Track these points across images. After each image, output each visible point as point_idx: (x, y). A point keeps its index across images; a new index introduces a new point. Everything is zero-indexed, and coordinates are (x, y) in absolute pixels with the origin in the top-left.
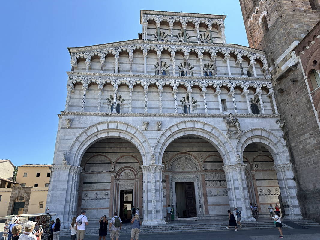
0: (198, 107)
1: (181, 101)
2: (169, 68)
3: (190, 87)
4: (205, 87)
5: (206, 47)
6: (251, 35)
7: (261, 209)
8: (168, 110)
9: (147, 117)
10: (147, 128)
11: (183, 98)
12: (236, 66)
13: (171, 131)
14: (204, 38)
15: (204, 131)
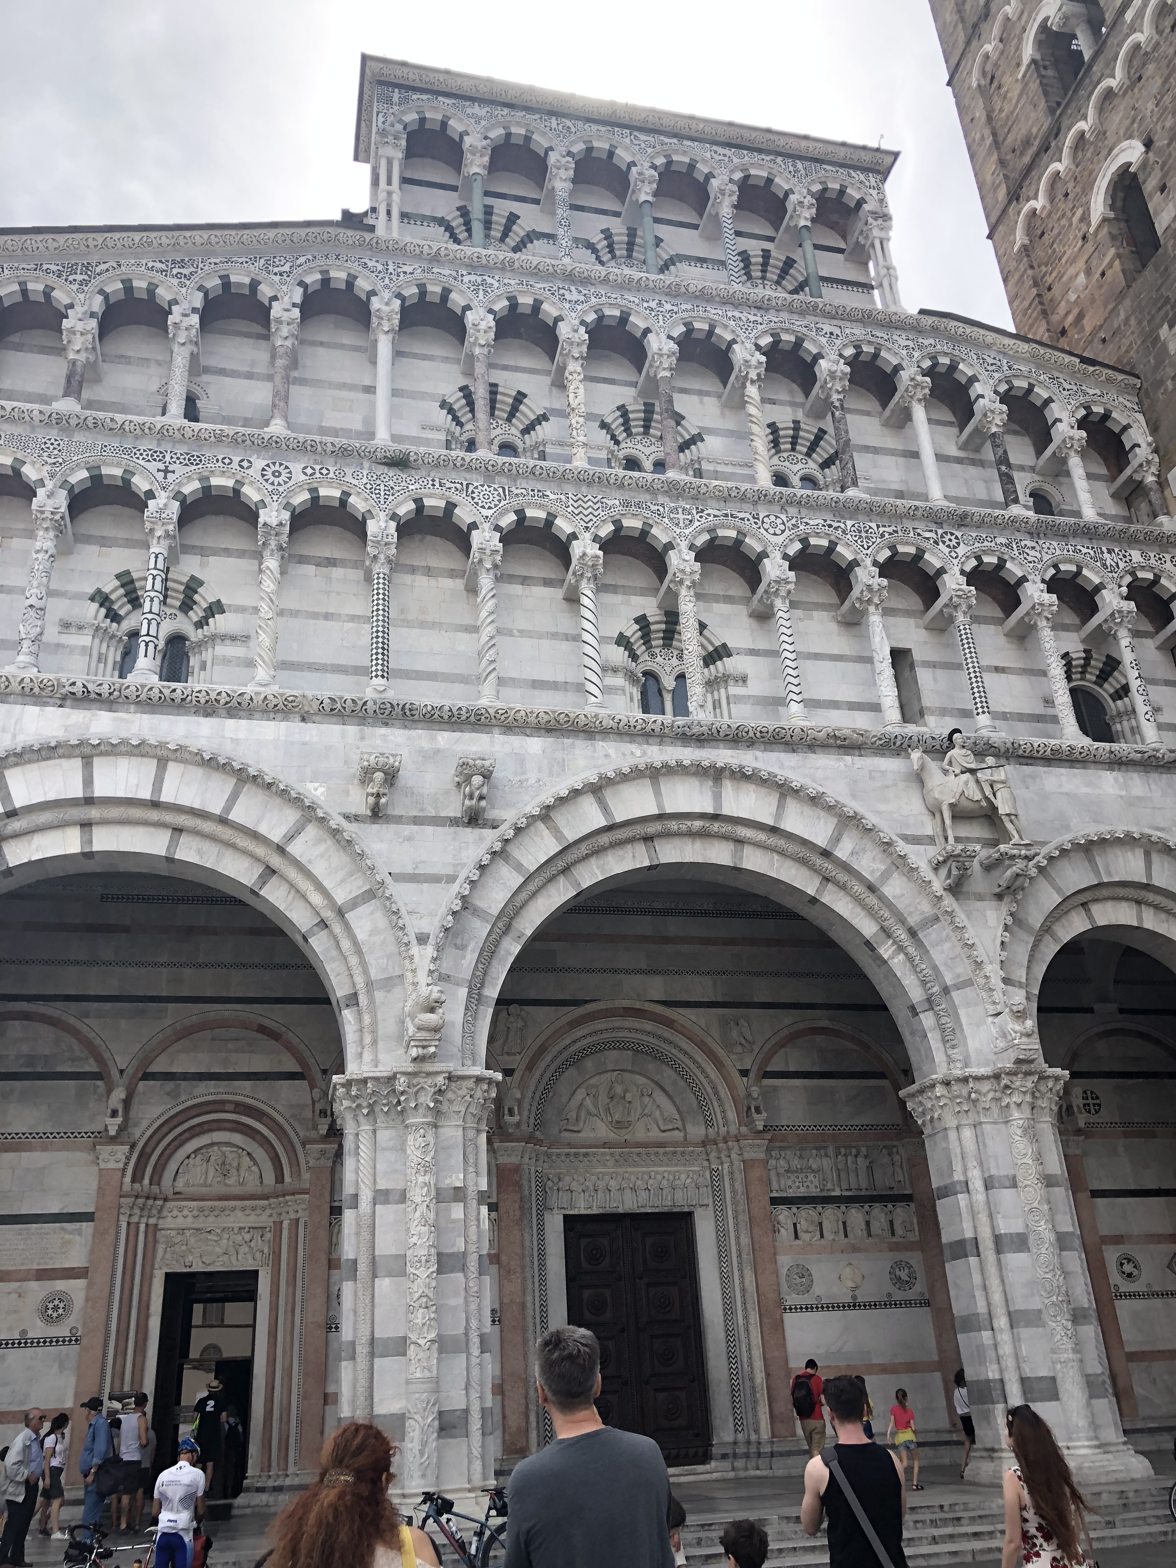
0: (734, 690)
1: (622, 641)
2: (544, 431)
3: (684, 545)
4: (785, 557)
5: (785, 315)
6: (1039, 295)
7: (1138, 1390)
8: (536, 692)
9: (386, 724)
10: (383, 800)
11: (637, 620)
12: (962, 454)
13: (557, 833)
14: (763, 278)
15: (782, 843)
